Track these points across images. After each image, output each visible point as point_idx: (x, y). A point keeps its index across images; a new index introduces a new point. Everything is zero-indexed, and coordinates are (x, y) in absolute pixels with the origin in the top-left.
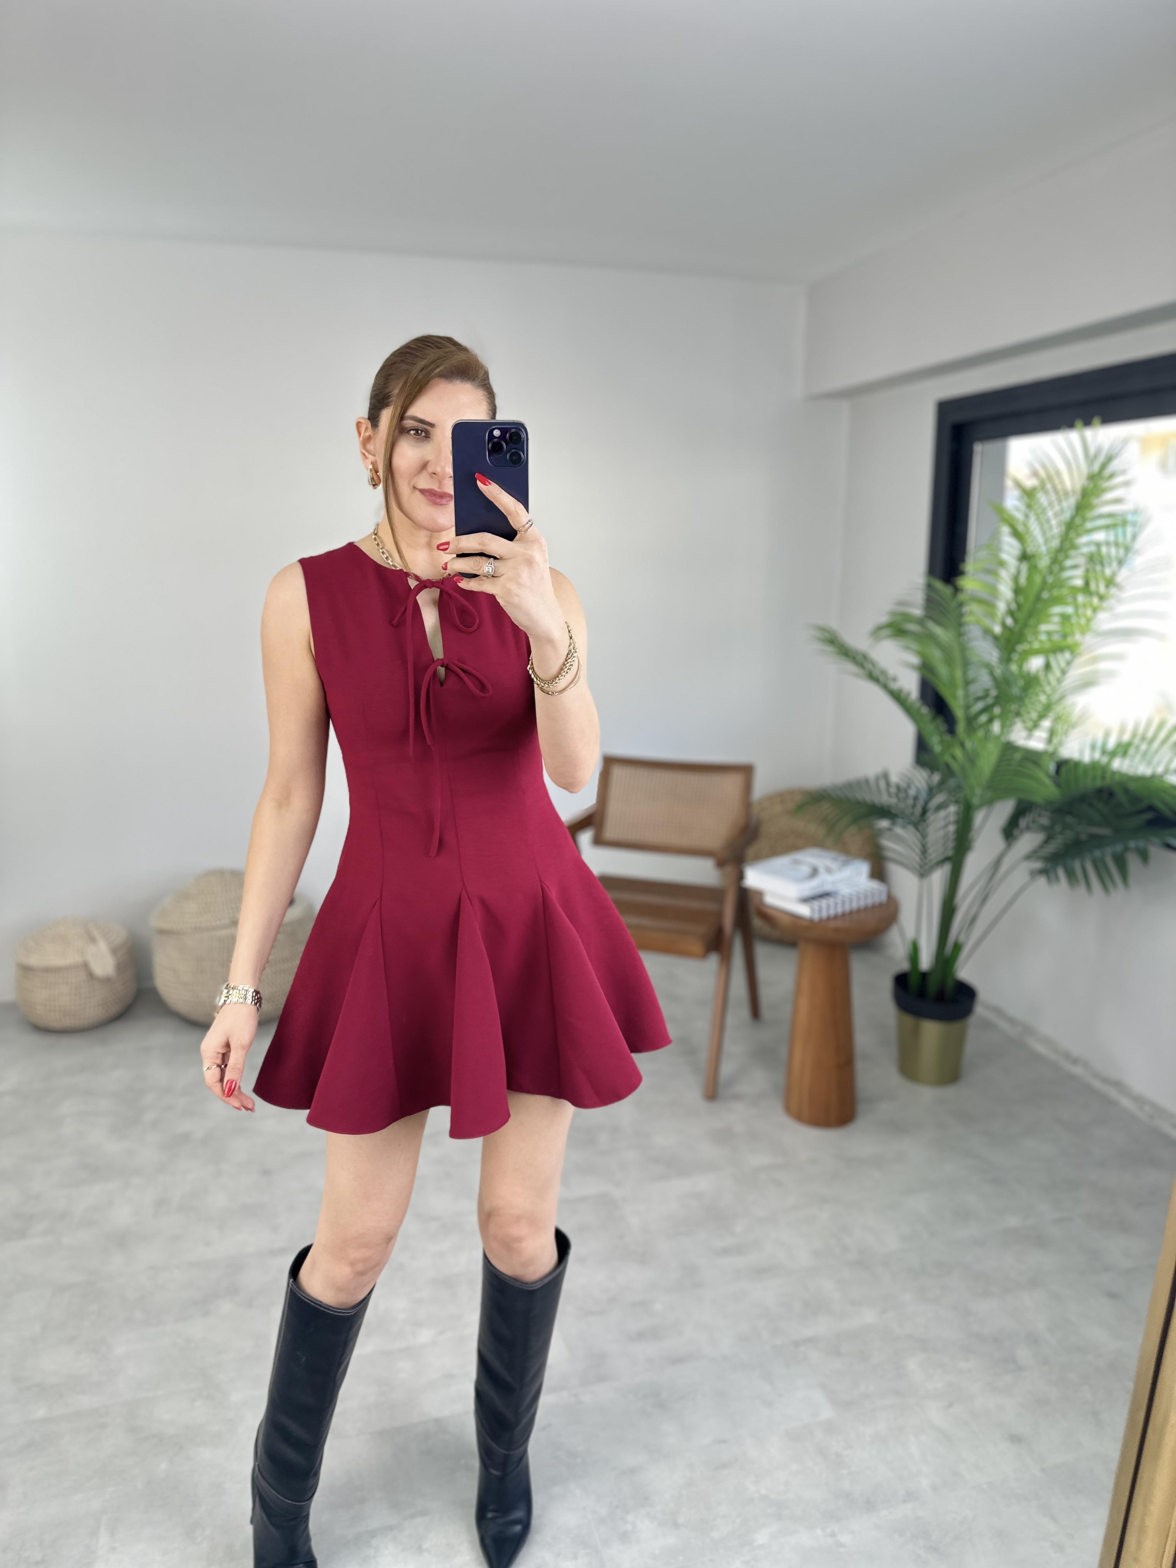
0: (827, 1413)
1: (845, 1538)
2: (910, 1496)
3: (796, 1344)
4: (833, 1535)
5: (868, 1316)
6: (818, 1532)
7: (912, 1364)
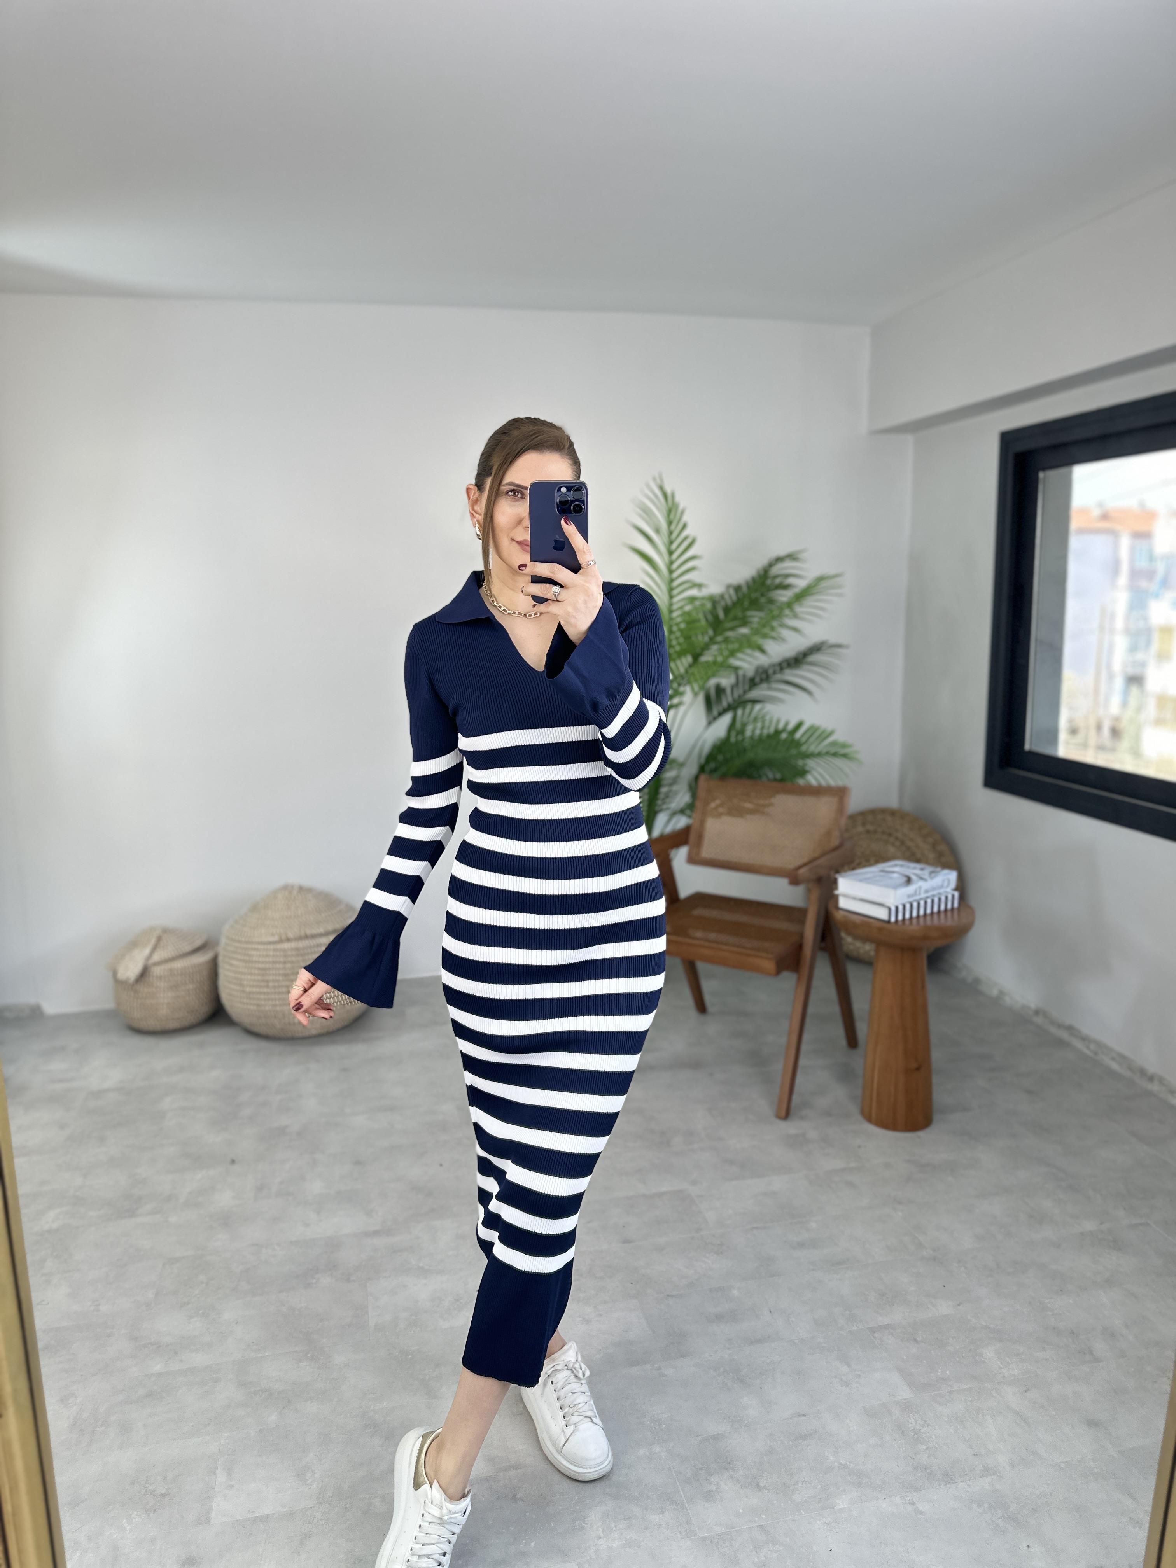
0: (905, 1393)
1: (924, 1507)
2: (987, 1471)
3: (873, 1330)
4: (912, 1503)
5: (944, 1308)
6: (897, 1499)
7: (989, 1353)
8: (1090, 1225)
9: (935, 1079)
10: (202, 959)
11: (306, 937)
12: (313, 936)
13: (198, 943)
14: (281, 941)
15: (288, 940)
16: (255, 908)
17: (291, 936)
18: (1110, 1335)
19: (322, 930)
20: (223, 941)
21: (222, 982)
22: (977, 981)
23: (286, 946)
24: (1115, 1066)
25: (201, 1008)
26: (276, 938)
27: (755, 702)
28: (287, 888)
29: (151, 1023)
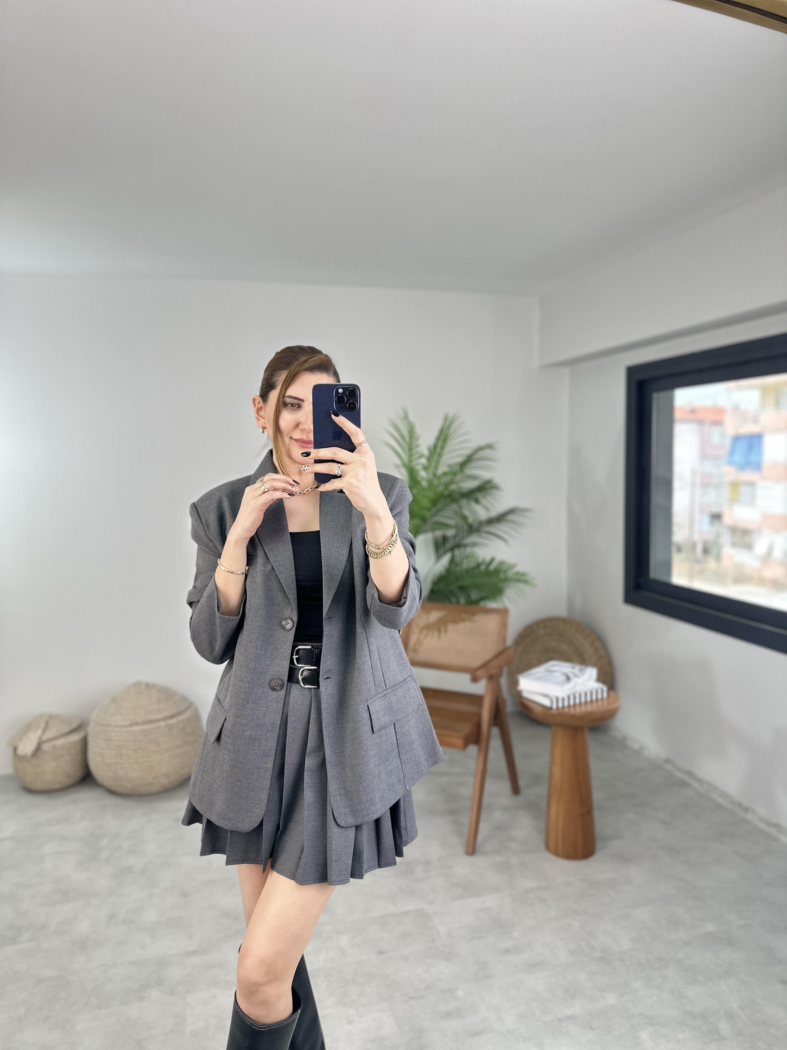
8: (710, 927)
9: (597, 814)
10: (76, 737)
11: (150, 722)
12: (155, 721)
13: (75, 725)
14: (132, 725)
15: (137, 724)
16: (114, 700)
17: (139, 720)
18: (730, 1016)
19: (161, 716)
20: (92, 724)
21: (90, 755)
22: (625, 738)
23: (135, 728)
24: (721, 800)
25: (76, 773)
26: (127, 723)
27: (465, 546)
28: (138, 685)
29: (39, 786)
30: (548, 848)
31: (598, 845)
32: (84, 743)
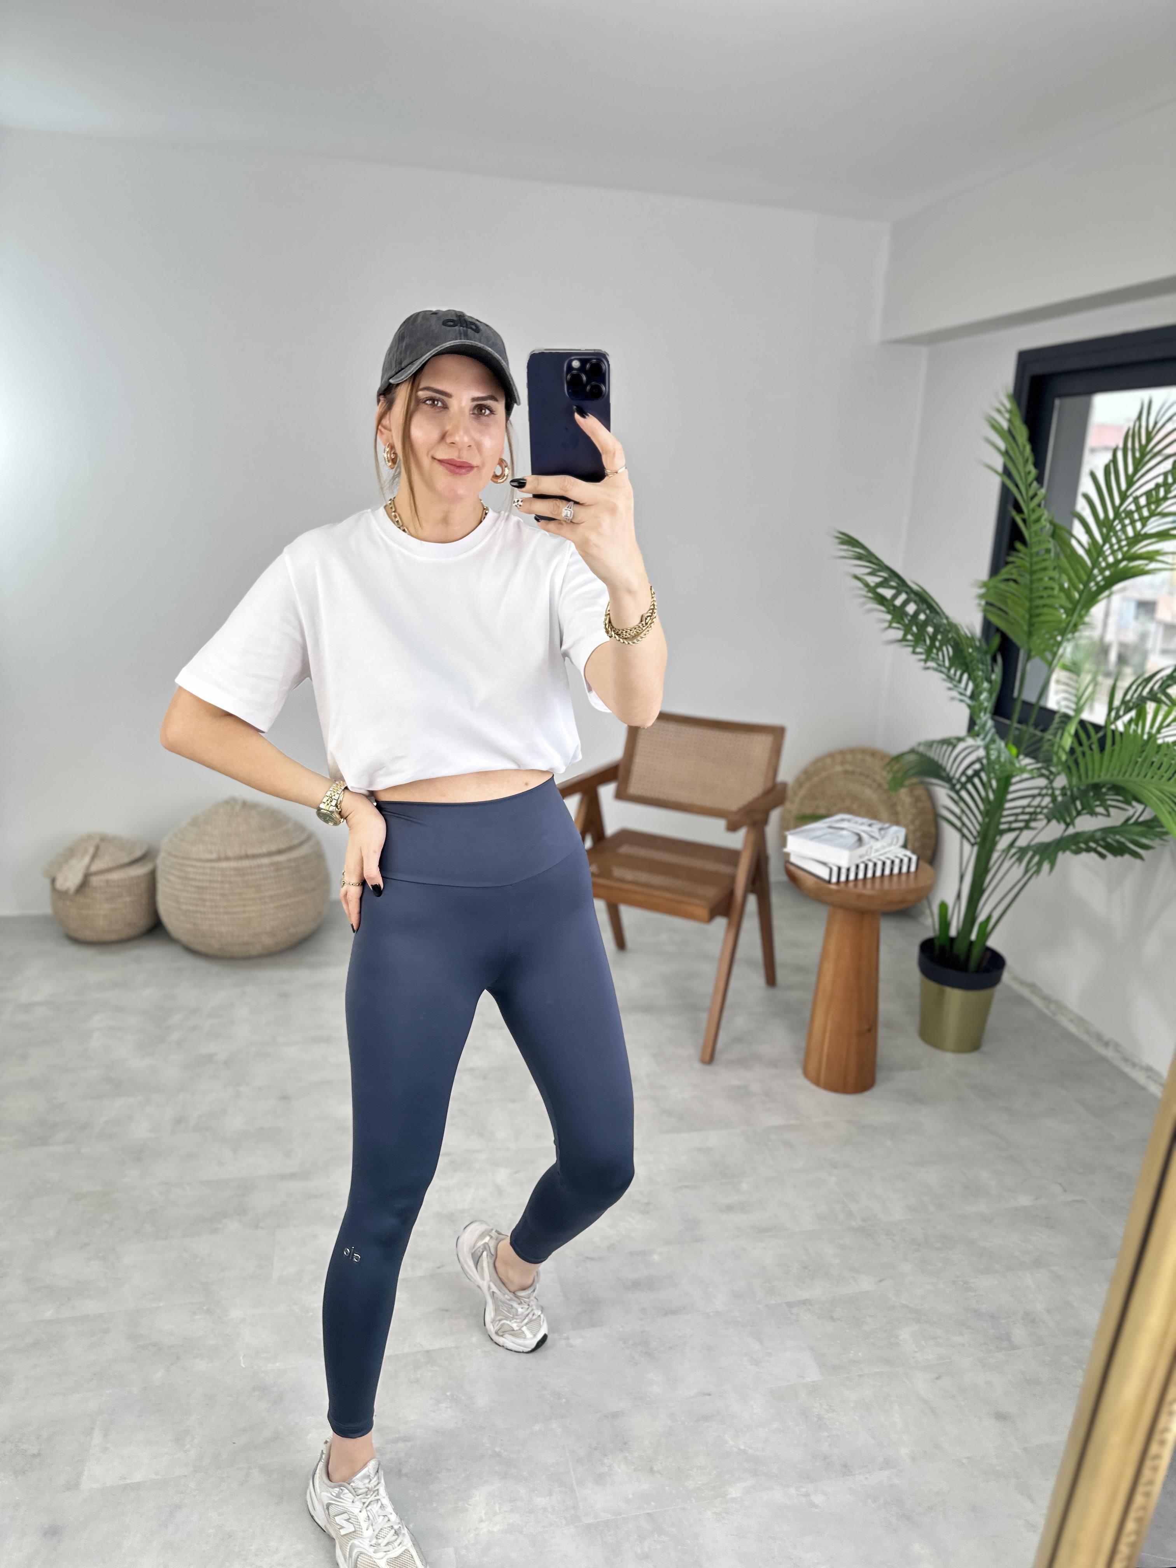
0: (814, 1375)
1: (819, 1499)
2: (887, 1464)
3: (790, 1305)
4: (806, 1494)
5: (866, 1284)
6: (792, 1491)
8: (1024, 1201)
10: (140, 871)
11: (247, 857)
13: (138, 853)
16: (194, 822)
18: (1031, 1320)
19: (263, 850)
20: (163, 854)
21: (160, 897)
23: (224, 865)
25: (140, 920)
28: (230, 802)
29: (88, 935)
30: (806, 1073)
31: (880, 1076)
32: (152, 880)
